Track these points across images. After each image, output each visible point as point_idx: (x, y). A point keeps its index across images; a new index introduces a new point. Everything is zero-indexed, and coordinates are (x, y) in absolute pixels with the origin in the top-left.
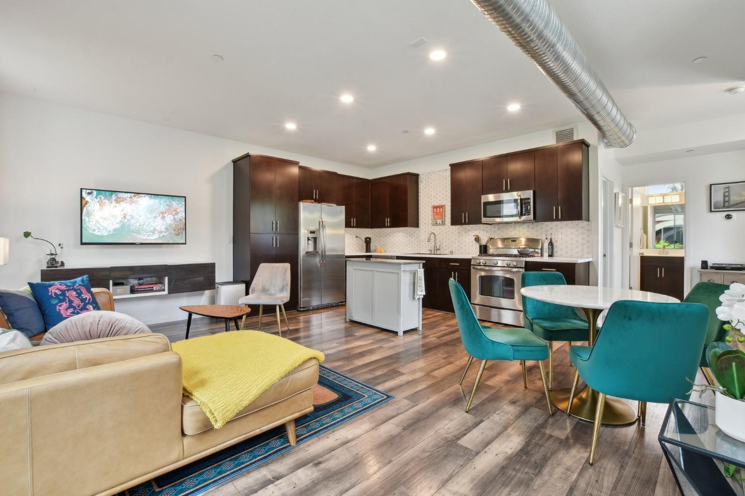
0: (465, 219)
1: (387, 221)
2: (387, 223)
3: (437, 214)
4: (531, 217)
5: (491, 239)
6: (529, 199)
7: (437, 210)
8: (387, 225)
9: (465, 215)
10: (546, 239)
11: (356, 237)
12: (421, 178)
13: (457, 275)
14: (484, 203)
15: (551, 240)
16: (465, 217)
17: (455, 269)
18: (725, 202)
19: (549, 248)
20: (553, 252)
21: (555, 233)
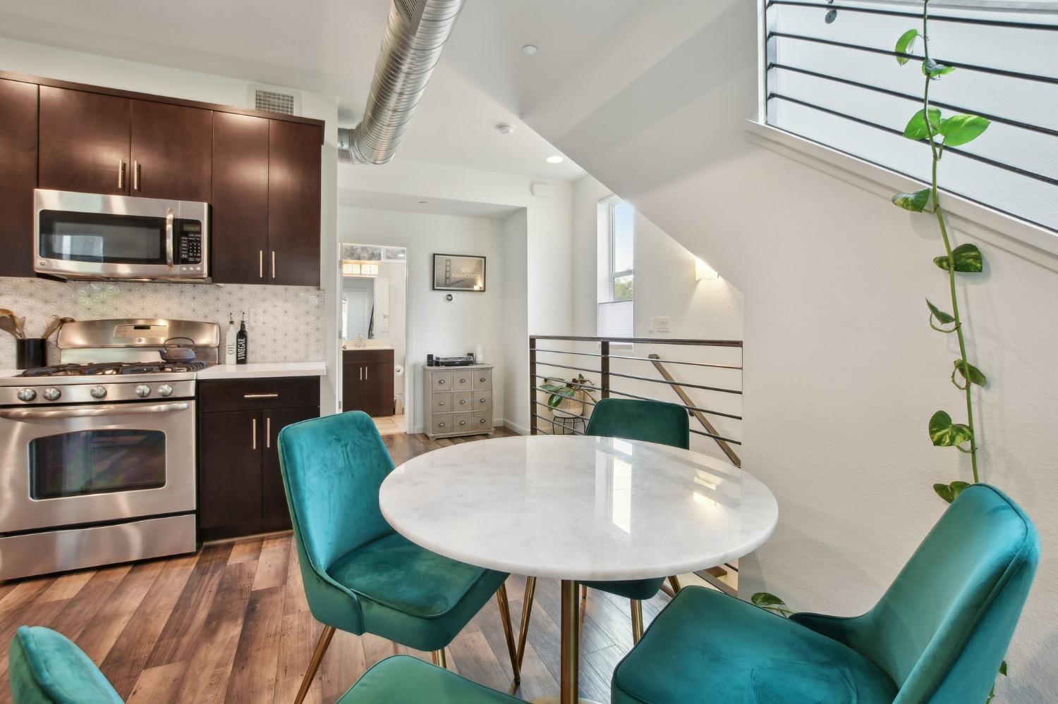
4: (203, 267)
5: (63, 322)
10: (232, 323)
15: (243, 325)
18: (447, 278)
19: (237, 345)
20: (246, 353)
21: (252, 311)
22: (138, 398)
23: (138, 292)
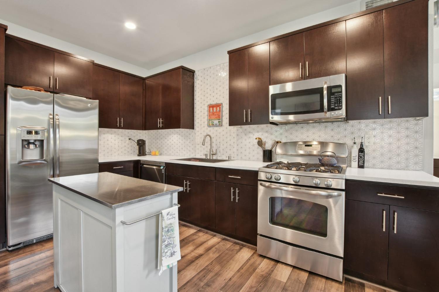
0: (247, 118)
1: (160, 122)
2: (160, 124)
3: (213, 114)
4: (342, 112)
5: (277, 142)
6: (340, 86)
7: (213, 110)
8: (160, 126)
9: (247, 112)
10: (355, 143)
11: (129, 139)
12: (197, 75)
13: (237, 191)
14: (272, 95)
15: (362, 145)
16: (247, 115)
17: (234, 184)
19: (359, 156)
20: (364, 162)
21: (367, 136)
22: (314, 185)
23: (305, 128)
